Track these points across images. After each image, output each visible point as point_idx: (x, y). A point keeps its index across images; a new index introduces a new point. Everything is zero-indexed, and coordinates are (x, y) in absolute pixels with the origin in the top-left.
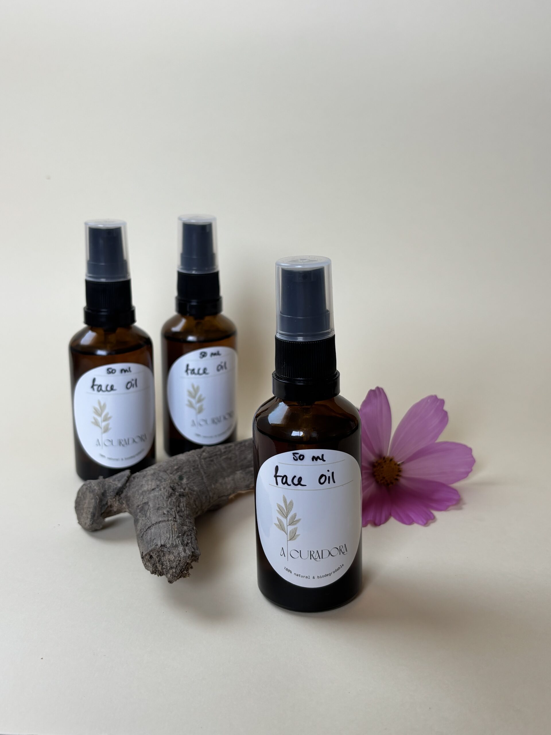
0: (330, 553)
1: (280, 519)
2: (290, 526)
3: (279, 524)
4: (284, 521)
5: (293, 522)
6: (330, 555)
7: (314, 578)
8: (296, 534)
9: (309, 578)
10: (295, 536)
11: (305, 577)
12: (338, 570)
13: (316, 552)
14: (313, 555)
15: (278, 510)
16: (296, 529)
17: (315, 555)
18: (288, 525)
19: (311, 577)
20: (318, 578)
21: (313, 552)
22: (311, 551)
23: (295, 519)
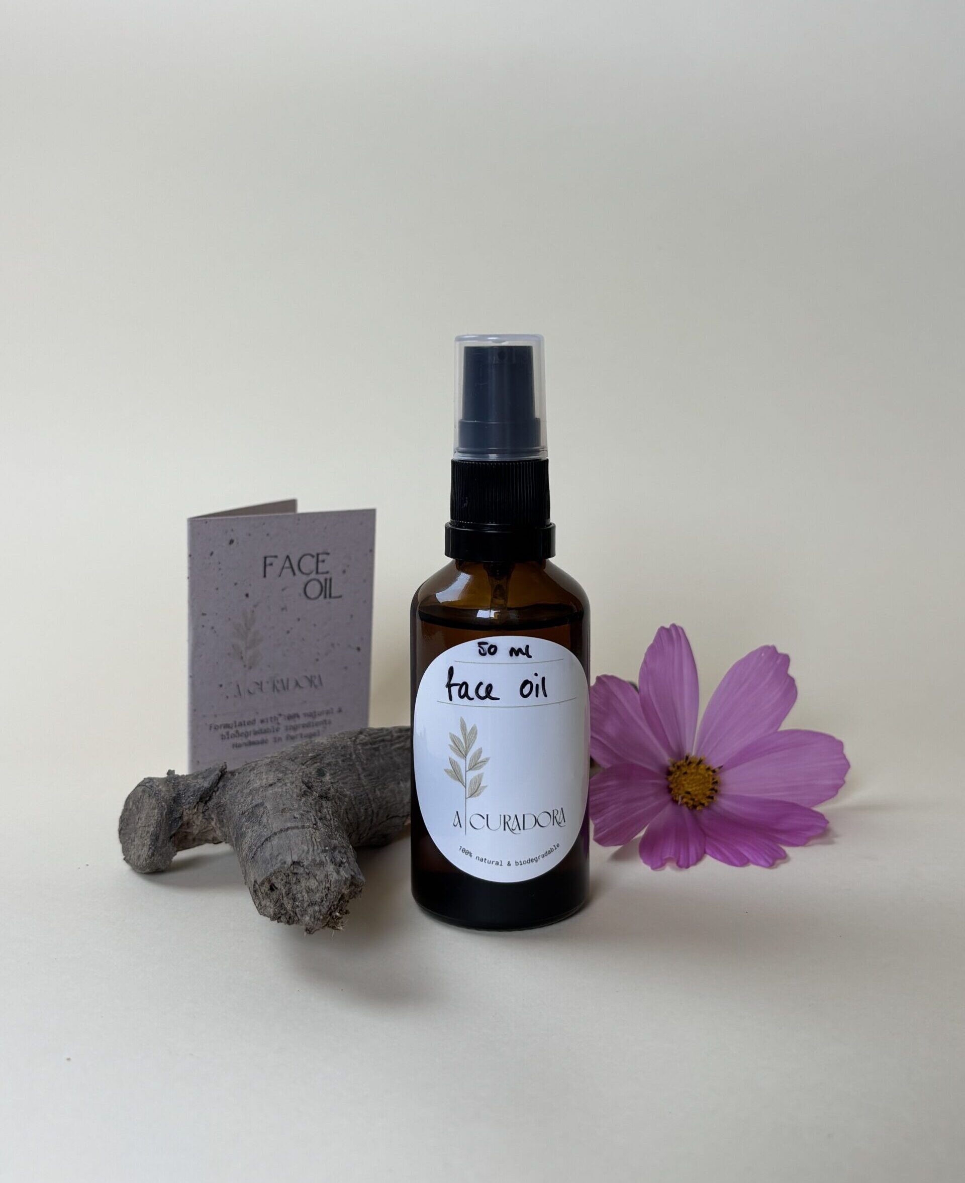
0: (536, 821)
1: (454, 761)
2: (471, 772)
3: (452, 769)
4: (462, 764)
5: (476, 765)
6: (537, 824)
7: (509, 864)
8: (481, 786)
9: (501, 865)
10: (479, 789)
11: (494, 863)
12: (550, 852)
13: (513, 817)
14: (509, 823)
15: (452, 744)
16: (480, 777)
17: (512, 823)
18: (467, 769)
19: (505, 863)
20: (516, 865)
21: (509, 817)
22: (505, 816)
23: (481, 759)
